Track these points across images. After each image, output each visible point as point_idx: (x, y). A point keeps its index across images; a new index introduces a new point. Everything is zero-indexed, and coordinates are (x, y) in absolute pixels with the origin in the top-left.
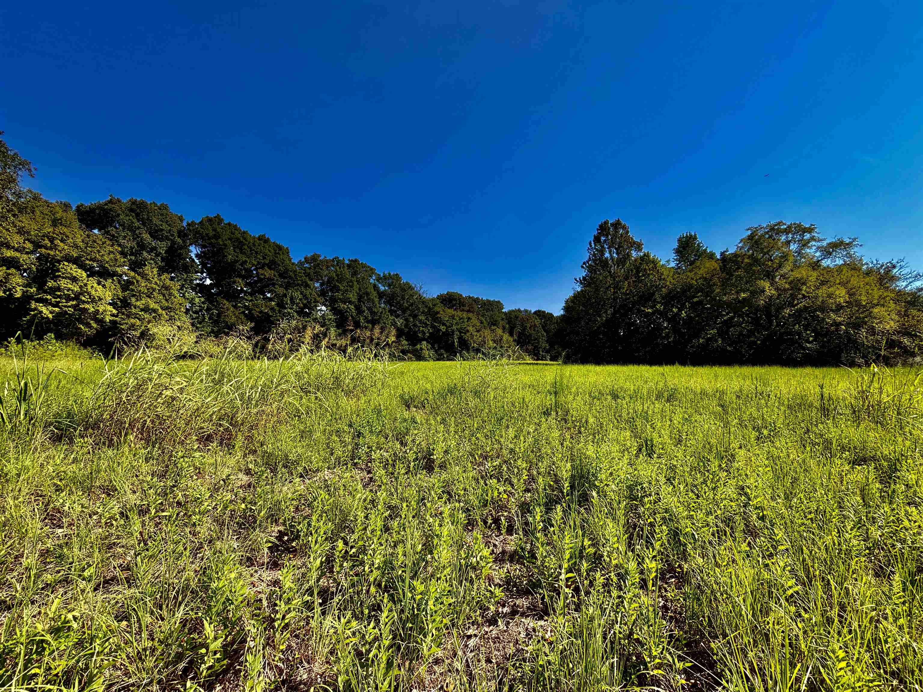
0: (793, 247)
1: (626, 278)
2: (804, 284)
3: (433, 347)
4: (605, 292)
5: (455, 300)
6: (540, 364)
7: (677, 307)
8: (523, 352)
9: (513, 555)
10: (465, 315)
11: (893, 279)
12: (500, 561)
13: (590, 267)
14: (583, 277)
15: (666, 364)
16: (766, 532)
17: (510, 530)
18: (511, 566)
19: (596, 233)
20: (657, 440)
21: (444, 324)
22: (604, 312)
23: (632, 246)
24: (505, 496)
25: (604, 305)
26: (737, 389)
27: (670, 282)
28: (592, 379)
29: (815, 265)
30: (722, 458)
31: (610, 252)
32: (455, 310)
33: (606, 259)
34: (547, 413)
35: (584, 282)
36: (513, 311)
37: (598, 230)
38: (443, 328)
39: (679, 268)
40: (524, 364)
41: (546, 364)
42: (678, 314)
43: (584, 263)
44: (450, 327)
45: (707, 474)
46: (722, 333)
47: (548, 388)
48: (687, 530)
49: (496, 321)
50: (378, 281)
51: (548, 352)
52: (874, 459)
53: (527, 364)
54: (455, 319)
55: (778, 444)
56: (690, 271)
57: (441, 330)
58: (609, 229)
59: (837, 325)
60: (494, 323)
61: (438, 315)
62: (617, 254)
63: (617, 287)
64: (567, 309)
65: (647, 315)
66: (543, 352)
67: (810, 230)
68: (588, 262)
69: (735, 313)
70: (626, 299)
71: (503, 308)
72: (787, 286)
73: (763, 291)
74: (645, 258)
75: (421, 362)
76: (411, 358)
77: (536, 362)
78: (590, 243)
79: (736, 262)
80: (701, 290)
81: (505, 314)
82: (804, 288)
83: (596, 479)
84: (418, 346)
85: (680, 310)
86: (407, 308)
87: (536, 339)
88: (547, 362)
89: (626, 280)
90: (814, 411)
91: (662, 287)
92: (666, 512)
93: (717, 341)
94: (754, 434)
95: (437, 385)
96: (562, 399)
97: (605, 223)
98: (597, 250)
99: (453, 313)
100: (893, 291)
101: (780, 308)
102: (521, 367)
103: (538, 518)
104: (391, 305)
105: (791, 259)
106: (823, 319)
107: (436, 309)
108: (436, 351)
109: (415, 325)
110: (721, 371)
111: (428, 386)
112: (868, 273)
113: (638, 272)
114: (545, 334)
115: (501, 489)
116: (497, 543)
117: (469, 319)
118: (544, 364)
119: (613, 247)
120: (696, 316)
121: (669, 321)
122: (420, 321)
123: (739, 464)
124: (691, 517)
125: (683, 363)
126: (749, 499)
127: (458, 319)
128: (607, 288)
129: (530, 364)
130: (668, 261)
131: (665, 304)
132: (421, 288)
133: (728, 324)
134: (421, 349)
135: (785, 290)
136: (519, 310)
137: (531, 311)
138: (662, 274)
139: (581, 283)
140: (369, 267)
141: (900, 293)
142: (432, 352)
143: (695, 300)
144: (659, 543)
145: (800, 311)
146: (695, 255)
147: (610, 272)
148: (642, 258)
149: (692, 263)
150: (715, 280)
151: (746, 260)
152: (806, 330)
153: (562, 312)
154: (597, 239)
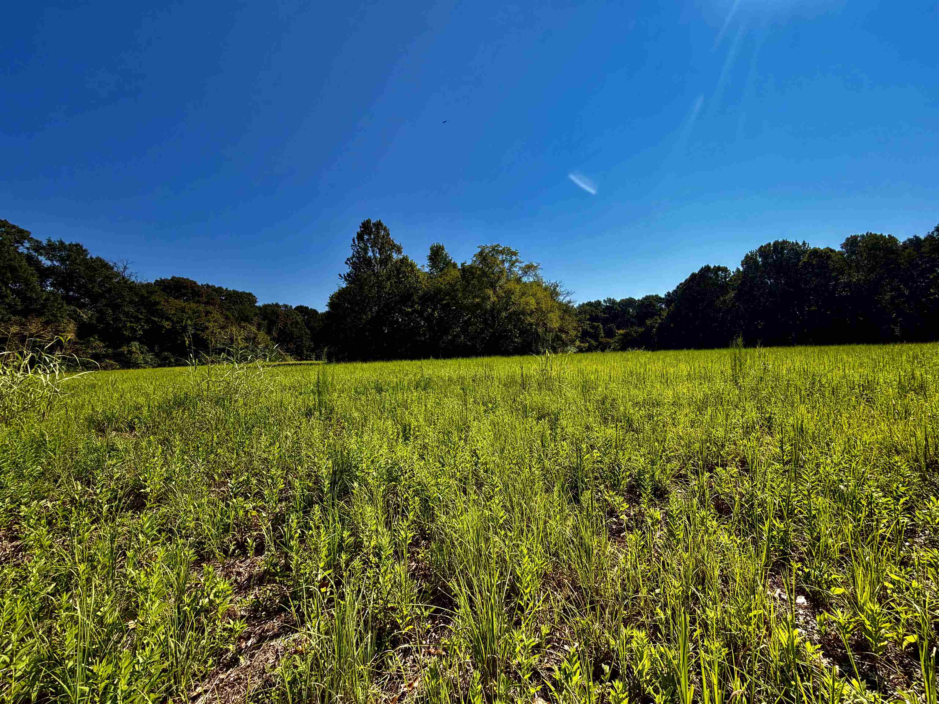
0: (507, 265)
1: (389, 279)
2: (513, 294)
3: (151, 350)
4: (369, 291)
5: (186, 287)
6: (304, 364)
7: (431, 308)
8: (284, 352)
9: (263, 575)
10: (201, 308)
11: (557, 294)
12: (245, 589)
13: (354, 264)
14: (348, 274)
15: (424, 359)
16: (489, 481)
17: (260, 550)
18: (260, 590)
19: (359, 230)
20: (414, 424)
21: (168, 319)
22: (369, 311)
23: (393, 249)
24: (254, 513)
25: (368, 303)
26: (473, 374)
27: (425, 285)
28: (358, 374)
29: (519, 280)
30: (462, 430)
31: (373, 251)
32: (186, 300)
33: (370, 257)
34: (309, 414)
35: (348, 278)
36: (269, 305)
37: (361, 227)
38: (167, 324)
39: (431, 273)
40: (285, 364)
41: (311, 364)
42: (432, 314)
43: (348, 260)
44: (178, 322)
45: (450, 444)
46: (464, 331)
47: (312, 388)
48: (435, 495)
49: (247, 317)
50: (36, 251)
51: (313, 351)
52: (548, 414)
53: (289, 364)
54: (187, 313)
55: (497, 413)
56: (441, 277)
57: (163, 327)
58: (372, 228)
59: (531, 324)
60: (246, 319)
61: (159, 307)
62: (380, 254)
63: (381, 287)
64: (332, 305)
65: (407, 314)
66: (307, 351)
67: (515, 254)
68: (352, 258)
69: (472, 314)
70: (390, 298)
71: (256, 302)
72: (503, 295)
73: (489, 298)
74: (404, 261)
75: (131, 371)
76: (112, 365)
77: (299, 362)
78: (354, 240)
79: (472, 274)
80: (448, 294)
81: (259, 308)
82: (513, 297)
83: (357, 470)
84: (125, 349)
85: (433, 310)
86: (101, 296)
87: (299, 337)
88: (312, 362)
89: (389, 280)
90: (518, 386)
91: (419, 289)
92: (419, 485)
93: (460, 337)
94: (483, 408)
95: (158, 397)
96: (326, 398)
97: (367, 221)
98: (360, 248)
99: (183, 305)
100: (557, 301)
101: (499, 312)
102: (281, 368)
103: (294, 525)
104: (68, 290)
105: (505, 274)
106: (524, 320)
107: (155, 298)
108: (157, 355)
109: (116, 320)
110: (463, 362)
111: (141, 400)
112: (546, 289)
113: (398, 273)
114: (309, 332)
115: (249, 506)
116: (241, 570)
117: (207, 313)
118: (308, 364)
119: (376, 247)
120: (445, 316)
121: (425, 320)
122: (127, 314)
123: (473, 432)
124: (437, 484)
125: (437, 357)
126: (479, 459)
127: (190, 312)
128: (371, 287)
129: (292, 364)
130: (423, 266)
131: (422, 305)
132: (125, 268)
133: (467, 323)
134: (130, 352)
135: (503, 297)
136: (277, 305)
137: (291, 307)
138: (418, 277)
139: (346, 280)
140: (14, 227)
141: (561, 304)
142: (150, 357)
143: (444, 302)
144: (412, 513)
145: (510, 314)
146: (444, 264)
147: (373, 271)
148: (402, 261)
149: (442, 270)
150: (458, 286)
151: (478, 272)
152: (515, 329)
153: (327, 309)
154: (360, 237)
